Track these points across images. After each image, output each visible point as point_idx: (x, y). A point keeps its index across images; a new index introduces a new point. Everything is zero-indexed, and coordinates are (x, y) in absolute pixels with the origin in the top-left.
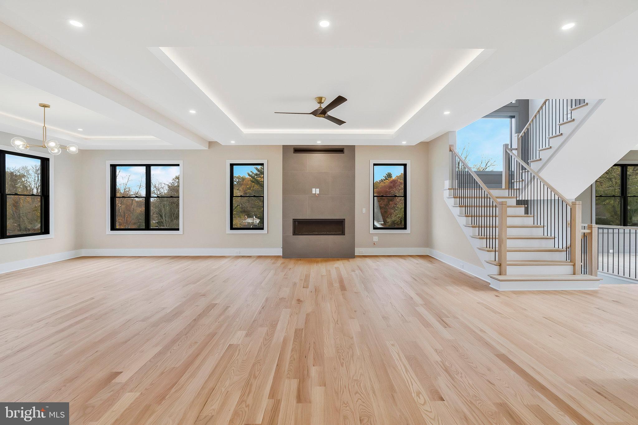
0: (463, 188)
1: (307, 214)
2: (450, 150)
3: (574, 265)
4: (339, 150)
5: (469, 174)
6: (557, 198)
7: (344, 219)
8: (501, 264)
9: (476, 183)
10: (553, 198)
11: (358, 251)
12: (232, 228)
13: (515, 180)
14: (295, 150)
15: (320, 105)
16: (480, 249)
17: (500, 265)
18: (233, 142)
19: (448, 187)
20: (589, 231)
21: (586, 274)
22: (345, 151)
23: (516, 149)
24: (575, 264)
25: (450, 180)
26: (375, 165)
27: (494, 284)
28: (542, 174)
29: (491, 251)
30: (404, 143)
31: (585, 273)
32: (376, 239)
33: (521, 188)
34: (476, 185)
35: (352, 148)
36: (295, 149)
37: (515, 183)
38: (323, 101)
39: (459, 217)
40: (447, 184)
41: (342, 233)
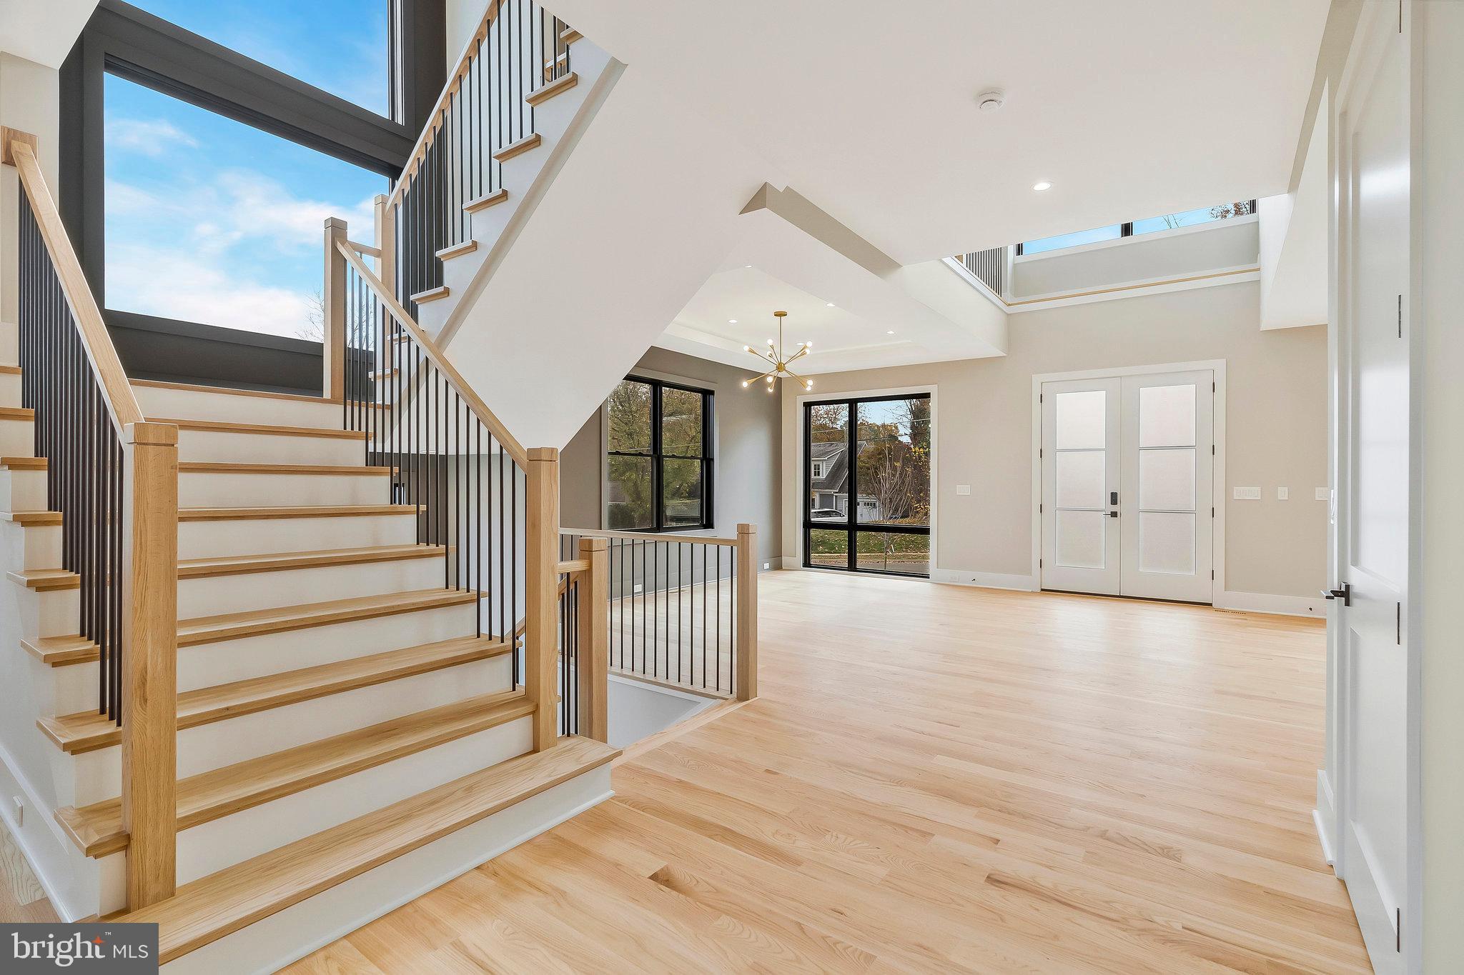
3: (535, 713)
6: (495, 450)
10: (484, 451)
13: (379, 372)
20: (581, 565)
21: (576, 733)
23: (378, 254)
24: (537, 706)
31: (572, 731)
33: (393, 401)
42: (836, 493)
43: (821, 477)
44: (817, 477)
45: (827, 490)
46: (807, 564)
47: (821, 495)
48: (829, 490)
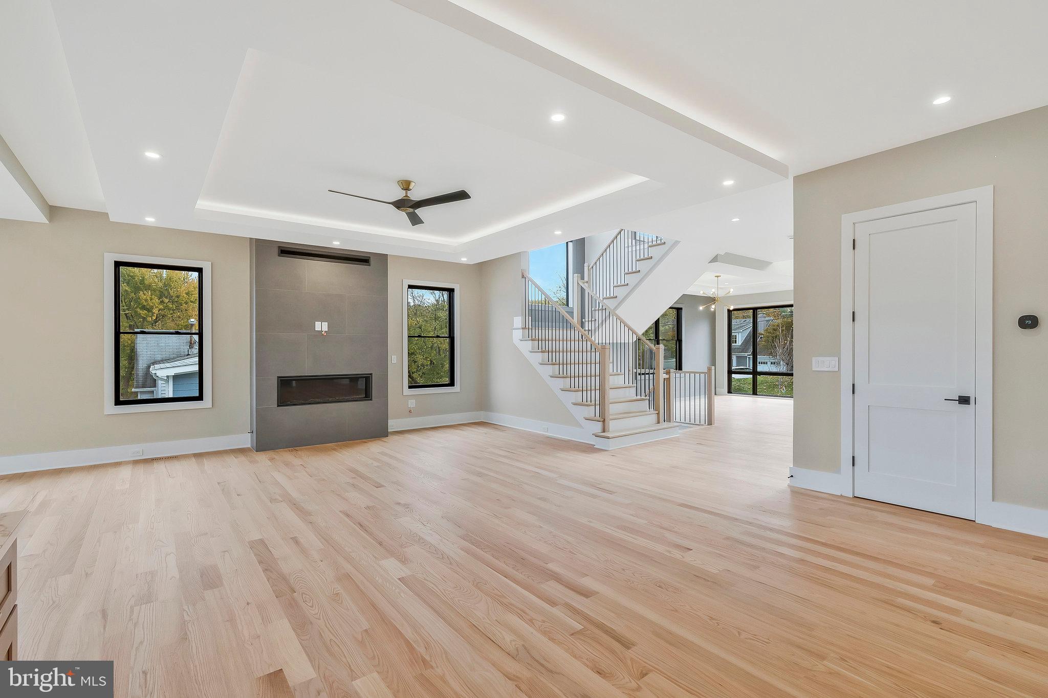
0: (537, 328)
1: (307, 368)
2: (523, 277)
3: (658, 414)
4: (362, 260)
5: (554, 309)
7: (371, 374)
8: (604, 419)
9: (565, 321)
11: (393, 424)
12: (118, 402)
13: (587, 319)
14: (281, 250)
15: (406, 193)
16: (575, 404)
17: (604, 421)
18: (150, 220)
19: (520, 326)
20: (667, 376)
21: (668, 421)
22: (372, 261)
23: (587, 282)
24: (659, 412)
25: (522, 315)
26: (410, 287)
27: (599, 443)
28: (619, 312)
29: (590, 406)
30: (464, 260)
32: (412, 404)
33: (593, 328)
34: (565, 324)
35: (383, 258)
36: (283, 249)
37: (587, 323)
38: (411, 188)
39: (540, 365)
40: (518, 321)
41: (366, 397)
42: (749, 355)
43: (737, 344)
44: (736, 344)
45: (742, 354)
46: (729, 392)
47: (737, 357)
48: (743, 354)
